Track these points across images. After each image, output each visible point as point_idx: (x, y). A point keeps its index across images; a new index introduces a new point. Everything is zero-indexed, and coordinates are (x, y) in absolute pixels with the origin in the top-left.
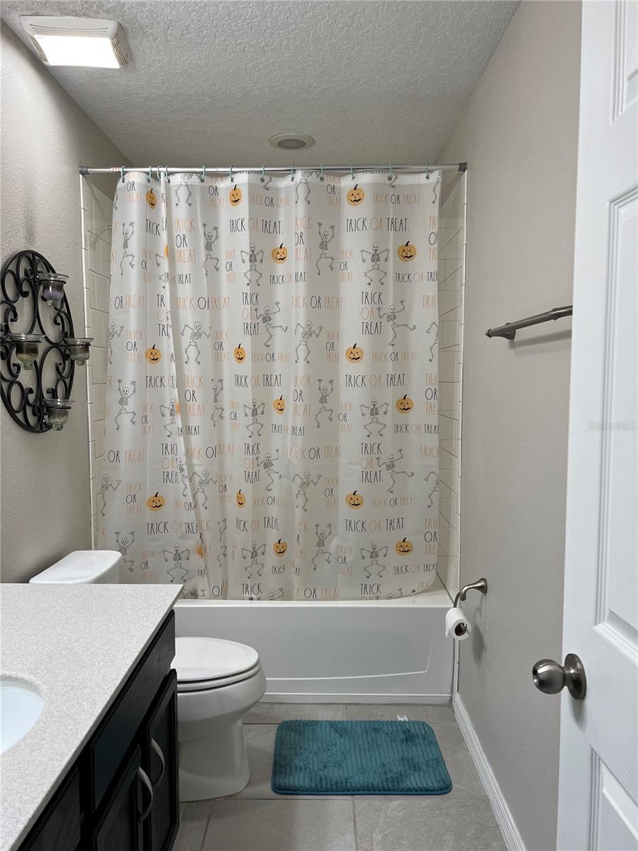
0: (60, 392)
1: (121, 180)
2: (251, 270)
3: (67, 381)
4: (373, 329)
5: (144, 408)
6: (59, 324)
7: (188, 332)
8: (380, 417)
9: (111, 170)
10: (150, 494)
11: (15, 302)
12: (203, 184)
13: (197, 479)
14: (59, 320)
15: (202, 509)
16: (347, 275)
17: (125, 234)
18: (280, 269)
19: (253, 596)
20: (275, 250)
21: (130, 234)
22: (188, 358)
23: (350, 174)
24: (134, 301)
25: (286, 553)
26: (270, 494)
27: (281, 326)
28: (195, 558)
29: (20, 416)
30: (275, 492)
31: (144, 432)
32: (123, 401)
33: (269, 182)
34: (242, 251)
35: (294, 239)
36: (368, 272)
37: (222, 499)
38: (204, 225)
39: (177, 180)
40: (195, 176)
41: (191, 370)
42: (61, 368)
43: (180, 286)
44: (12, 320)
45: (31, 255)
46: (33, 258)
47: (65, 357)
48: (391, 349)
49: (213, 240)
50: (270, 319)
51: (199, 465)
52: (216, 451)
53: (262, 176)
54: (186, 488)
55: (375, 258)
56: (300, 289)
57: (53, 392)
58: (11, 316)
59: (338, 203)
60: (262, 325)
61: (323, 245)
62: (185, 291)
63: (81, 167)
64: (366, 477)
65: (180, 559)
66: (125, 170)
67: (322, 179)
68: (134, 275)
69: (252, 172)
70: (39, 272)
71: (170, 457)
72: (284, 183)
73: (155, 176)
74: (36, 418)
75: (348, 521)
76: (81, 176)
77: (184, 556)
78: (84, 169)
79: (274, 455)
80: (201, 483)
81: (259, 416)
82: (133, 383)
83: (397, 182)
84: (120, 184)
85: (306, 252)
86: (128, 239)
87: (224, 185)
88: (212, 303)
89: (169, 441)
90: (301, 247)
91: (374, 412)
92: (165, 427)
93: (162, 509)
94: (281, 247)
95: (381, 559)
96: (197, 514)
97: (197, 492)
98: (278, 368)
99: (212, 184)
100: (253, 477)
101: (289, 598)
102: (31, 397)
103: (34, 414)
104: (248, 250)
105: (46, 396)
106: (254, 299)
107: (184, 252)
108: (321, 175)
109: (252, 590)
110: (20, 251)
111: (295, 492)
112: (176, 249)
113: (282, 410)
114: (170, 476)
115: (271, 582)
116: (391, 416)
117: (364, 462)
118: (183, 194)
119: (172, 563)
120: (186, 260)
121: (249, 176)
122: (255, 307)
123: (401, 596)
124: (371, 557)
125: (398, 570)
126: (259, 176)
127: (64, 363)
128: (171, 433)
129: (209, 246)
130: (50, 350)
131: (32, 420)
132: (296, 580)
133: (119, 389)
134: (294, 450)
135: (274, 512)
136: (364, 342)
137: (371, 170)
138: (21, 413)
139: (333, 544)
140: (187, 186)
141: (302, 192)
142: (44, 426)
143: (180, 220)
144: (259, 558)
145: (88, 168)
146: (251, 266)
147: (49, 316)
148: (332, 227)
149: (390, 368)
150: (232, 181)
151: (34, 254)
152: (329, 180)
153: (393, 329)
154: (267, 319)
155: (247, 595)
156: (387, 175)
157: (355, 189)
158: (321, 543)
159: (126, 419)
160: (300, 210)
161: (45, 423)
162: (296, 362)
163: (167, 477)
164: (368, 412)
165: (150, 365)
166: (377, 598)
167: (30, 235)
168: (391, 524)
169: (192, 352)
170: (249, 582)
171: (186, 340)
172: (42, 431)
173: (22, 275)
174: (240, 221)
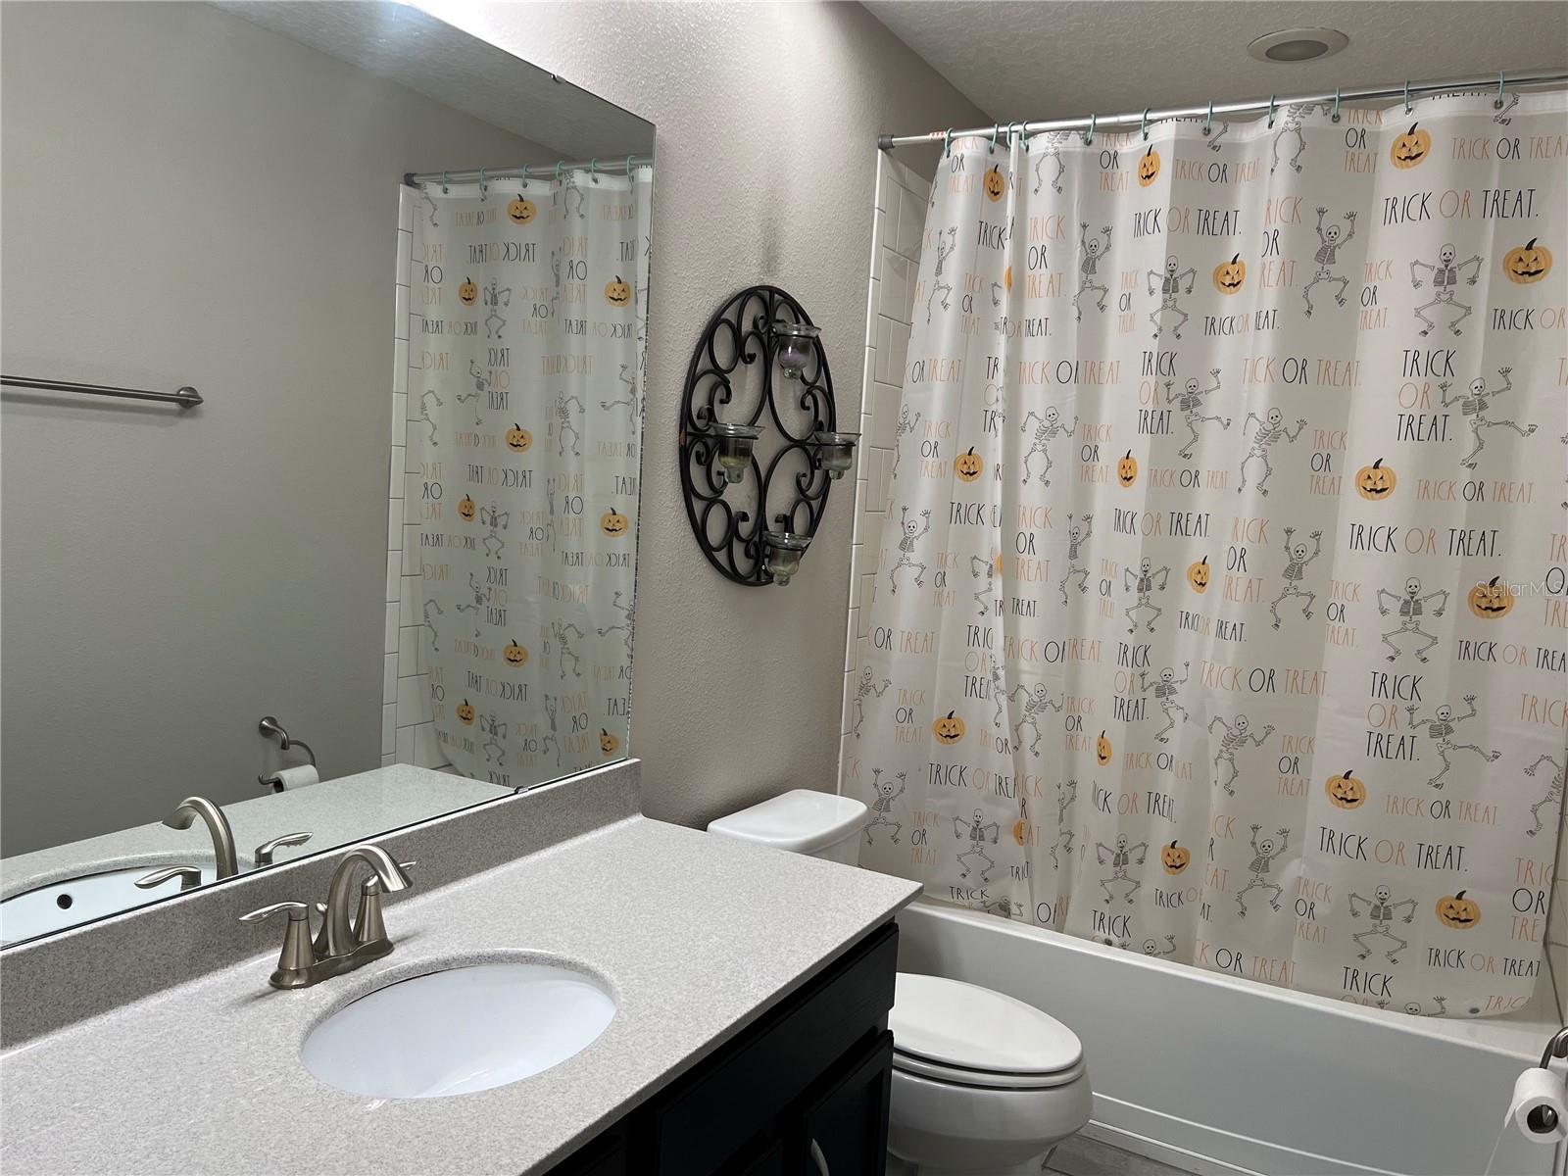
0: (800, 522)
1: (945, 154)
2: (1164, 307)
3: (815, 504)
4: (1425, 429)
5: (942, 558)
6: (808, 408)
7: (1033, 425)
8: (1426, 619)
9: (930, 136)
10: (938, 713)
11: (729, 371)
12: (1089, 149)
13: (1024, 698)
14: (809, 401)
15: (1029, 756)
16: (1375, 314)
17: (941, 249)
18: (1229, 304)
19: (1113, 937)
20: (1220, 268)
21: (947, 250)
22: (1028, 474)
23: (1401, 102)
24: (942, 370)
25: (1187, 869)
26: (1165, 748)
27: (1217, 418)
28: (1008, 841)
29: (721, 557)
30: (1173, 748)
31: (938, 600)
32: (906, 545)
33: (1221, 134)
34: (1151, 272)
35: (1261, 243)
36: (1425, 307)
37: (1071, 744)
38: (1084, 226)
39: (1041, 145)
40: (1074, 136)
41: (1032, 496)
42: (804, 482)
43: (1028, 342)
44: (722, 402)
45: (767, 294)
46: (770, 299)
47: (814, 464)
48: (1466, 475)
49: (1098, 253)
50: (1197, 403)
51: (1031, 672)
52: (1066, 650)
53: (1206, 123)
54: (1000, 711)
55: (1446, 276)
56: (1264, 344)
57: (786, 522)
58: (720, 394)
59: (1371, 165)
60: (1178, 416)
61: (1326, 255)
62: (1036, 350)
63: (882, 136)
64: (1378, 744)
65: (982, 838)
66: (952, 135)
67: (1336, 118)
68: (946, 322)
69: (1185, 117)
70: (778, 321)
71: (979, 650)
72: (1252, 134)
73: (1002, 141)
74: (752, 561)
75: (1327, 832)
76: (880, 151)
77: (989, 834)
78: (886, 140)
79: (1179, 674)
80: (1030, 707)
81: (1154, 593)
82: (926, 513)
83: (1517, 111)
84: (944, 161)
85: (1283, 270)
86: (944, 258)
87: (1130, 148)
88: (1085, 372)
89: (981, 622)
90: (1275, 261)
91: (1411, 606)
92: (977, 597)
93: (958, 743)
94: (1234, 262)
95: (1396, 925)
96: (1018, 763)
97: (1024, 721)
98: (1203, 501)
99: (1108, 148)
100: (1131, 710)
101: (1187, 960)
102: (745, 529)
103: (747, 554)
104: (1161, 270)
105: (772, 526)
106: (1165, 364)
107: (1040, 277)
108: (1333, 111)
109: (1111, 927)
110: (748, 287)
111: (1213, 753)
112: (1028, 272)
113: (1203, 585)
114: (978, 685)
115: (1154, 920)
116: (1451, 624)
117: (1377, 712)
118: (1048, 171)
119: (966, 843)
120: (1043, 292)
121: (1177, 126)
122: (1166, 379)
123: (1441, 1014)
124: (1374, 916)
125: (1436, 957)
126: (1200, 125)
127: (812, 473)
128: (986, 608)
129: (1089, 266)
130: (786, 451)
131: (743, 565)
132: (1202, 929)
133: (903, 523)
134: (1216, 669)
135: (1168, 784)
136: (1400, 457)
137: (1452, 90)
138: (724, 550)
139: (1290, 872)
140: (1057, 154)
141: (1286, 148)
142: (763, 576)
143: (1040, 220)
144: (1132, 867)
145: (892, 137)
146: (1165, 301)
147: (791, 394)
148: (1351, 216)
149: (1460, 515)
150: (1145, 139)
151: (773, 290)
152: (1353, 120)
153: (1476, 431)
154: (1190, 402)
155: (1104, 936)
156: (1492, 98)
157: (1411, 132)
158: (1261, 865)
159: (909, 574)
160: (1278, 186)
161: (766, 571)
162: (1240, 490)
163: (972, 686)
164: (1395, 607)
165: (959, 481)
166: (1381, 1005)
167: (771, 258)
168: (1429, 856)
169: (1037, 463)
170: (1106, 909)
171: (1027, 440)
172: (758, 583)
173: (747, 326)
174: (1153, 214)
